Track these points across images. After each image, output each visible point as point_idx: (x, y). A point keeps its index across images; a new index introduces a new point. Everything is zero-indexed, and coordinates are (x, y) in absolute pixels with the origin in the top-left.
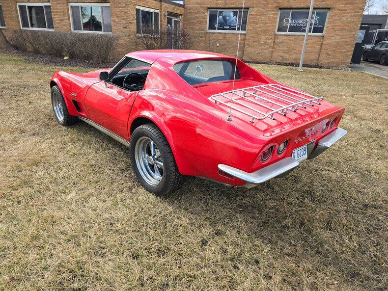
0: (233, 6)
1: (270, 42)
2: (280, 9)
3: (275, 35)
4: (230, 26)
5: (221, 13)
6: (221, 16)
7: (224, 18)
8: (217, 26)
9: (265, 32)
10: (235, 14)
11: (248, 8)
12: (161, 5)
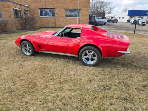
0: (49, 8)
1: (64, 20)
2: (65, 9)
3: (65, 18)
4: (49, 15)
5: (44, 10)
6: (45, 12)
7: (46, 12)
8: (44, 15)
9: (62, 17)
10: (50, 11)
11: (54, 9)
12: (21, 7)
